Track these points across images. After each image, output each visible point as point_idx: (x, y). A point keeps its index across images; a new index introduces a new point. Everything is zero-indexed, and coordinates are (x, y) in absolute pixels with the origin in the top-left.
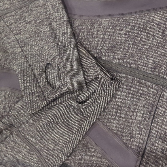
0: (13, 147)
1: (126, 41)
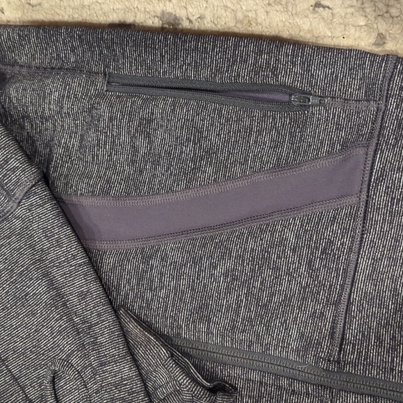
1: (229, 290)
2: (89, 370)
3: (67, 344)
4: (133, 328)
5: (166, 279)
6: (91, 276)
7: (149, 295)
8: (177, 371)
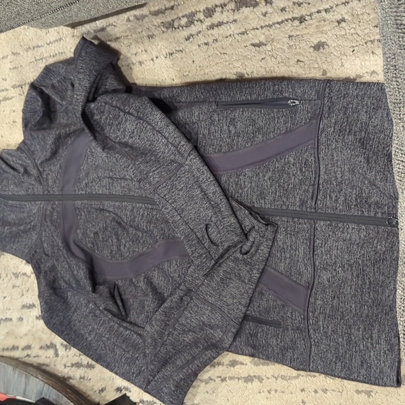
0: (197, 312)
1: (271, 186)
2: (219, 222)
3: (210, 213)
4: (234, 204)
5: (246, 183)
6: (217, 185)
7: (240, 191)
8: (252, 218)
